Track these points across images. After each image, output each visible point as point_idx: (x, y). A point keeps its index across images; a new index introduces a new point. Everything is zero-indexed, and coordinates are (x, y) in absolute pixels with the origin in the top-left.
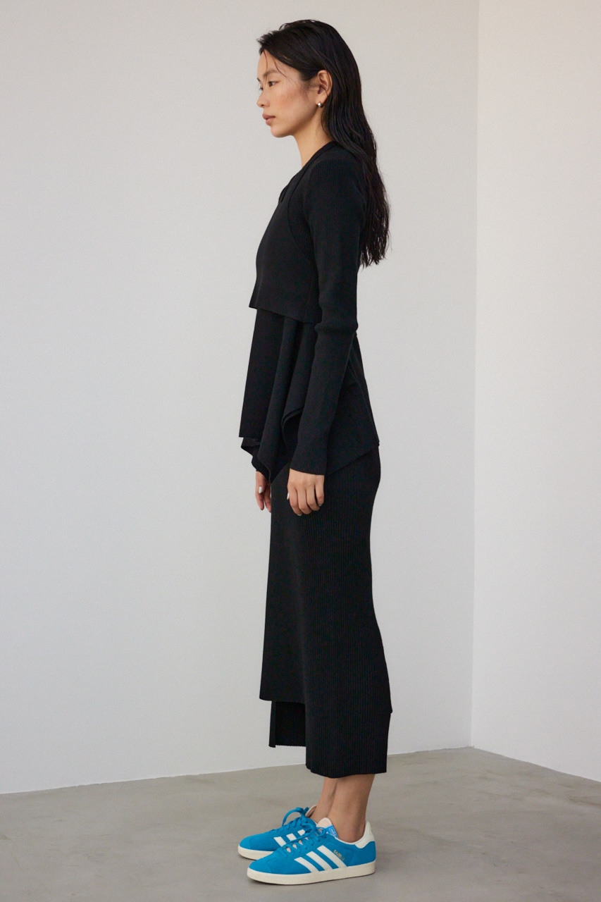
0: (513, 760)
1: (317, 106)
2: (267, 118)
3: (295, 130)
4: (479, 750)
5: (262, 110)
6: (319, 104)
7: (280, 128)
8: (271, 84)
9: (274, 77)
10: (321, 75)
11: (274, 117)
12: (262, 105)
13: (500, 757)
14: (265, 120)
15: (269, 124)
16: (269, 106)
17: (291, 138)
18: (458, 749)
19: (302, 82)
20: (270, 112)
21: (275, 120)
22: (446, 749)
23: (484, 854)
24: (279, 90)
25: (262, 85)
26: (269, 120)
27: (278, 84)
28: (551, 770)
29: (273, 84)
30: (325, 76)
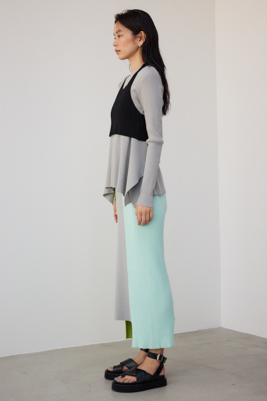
0: (240, 332)
1: (139, 46)
2: (117, 51)
3: (129, 57)
4: (225, 328)
5: (115, 48)
6: (140, 46)
7: (122, 55)
8: (119, 36)
9: (120, 34)
10: (141, 33)
11: (120, 51)
12: (115, 46)
13: (234, 331)
14: (116, 52)
15: (118, 54)
16: (118, 46)
17: (127, 60)
18: (216, 328)
19: (133, 36)
20: (118, 49)
21: (120, 52)
22: (211, 329)
23: (234, 374)
24: (122, 39)
25: (115, 37)
26: (117, 52)
27: (122, 37)
28: (257, 336)
29: (120, 36)
30: (143, 33)
